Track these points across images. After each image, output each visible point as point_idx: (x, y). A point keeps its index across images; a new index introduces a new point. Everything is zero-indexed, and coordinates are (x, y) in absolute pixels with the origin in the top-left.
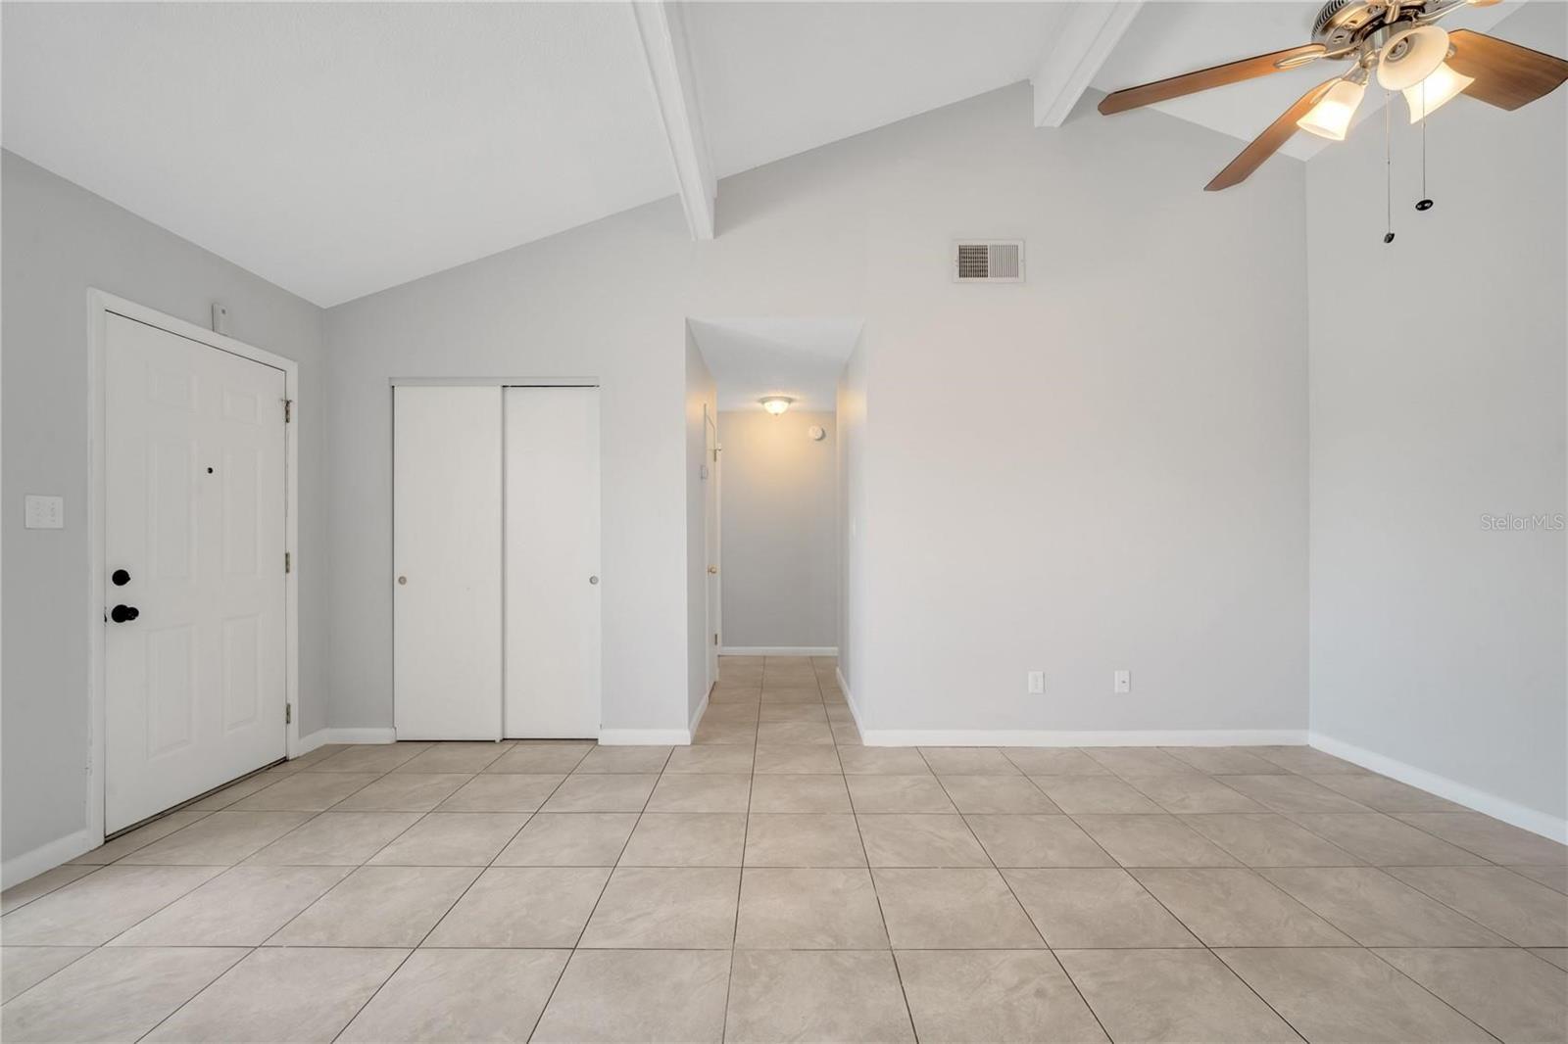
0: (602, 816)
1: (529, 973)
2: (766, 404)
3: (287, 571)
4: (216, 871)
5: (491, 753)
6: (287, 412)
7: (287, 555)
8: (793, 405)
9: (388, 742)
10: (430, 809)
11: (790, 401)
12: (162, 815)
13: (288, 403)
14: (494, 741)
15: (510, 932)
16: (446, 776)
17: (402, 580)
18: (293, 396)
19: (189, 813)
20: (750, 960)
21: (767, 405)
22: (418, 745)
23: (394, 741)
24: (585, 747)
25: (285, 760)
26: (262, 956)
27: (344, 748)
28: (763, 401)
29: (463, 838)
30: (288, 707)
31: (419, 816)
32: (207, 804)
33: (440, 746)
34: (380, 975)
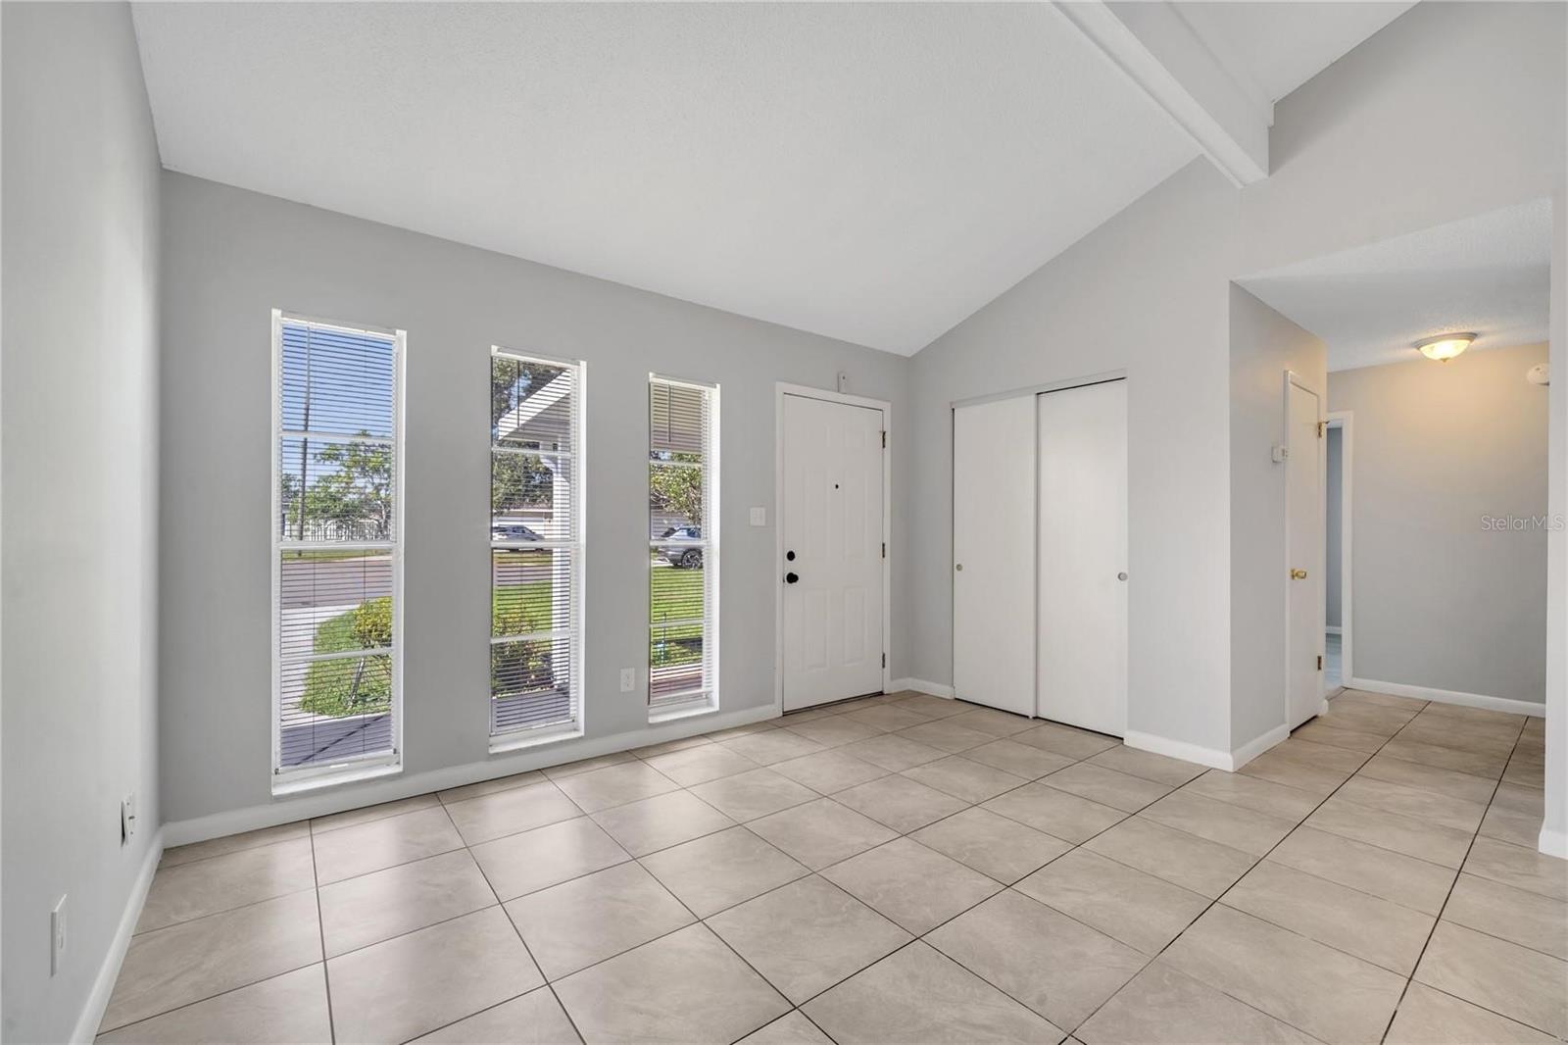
0: (1091, 803)
1: (965, 886)
2: (1422, 349)
3: (884, 556)
4: (823, 748)
5: (1020, 724)
6: (884, 440)
7: (883, 545)
8: (1477, 342)
9: (948, 697)
10: (955, 752)
11: (1472, 336)
12: (810, 709)
13: (884, 433)
14: (1027, 717)
15: (967, 854)
16: (977, 732)
17: (959, 567)
18: (888, 429)
19: (824, 712)
20: (1167, 975)
21: (1426, 350)
22: (968, 705)
23: (953, 698)
24: (1109, 743)
25: (881, 694)
26: (826, 802)
27: (920, 694)
28: (1418, 345)
29: (968, 781)
30: (884, 655)
31: (946, 755)
32: (833, 709)
33: (985, 710)
34: (877, 841)
